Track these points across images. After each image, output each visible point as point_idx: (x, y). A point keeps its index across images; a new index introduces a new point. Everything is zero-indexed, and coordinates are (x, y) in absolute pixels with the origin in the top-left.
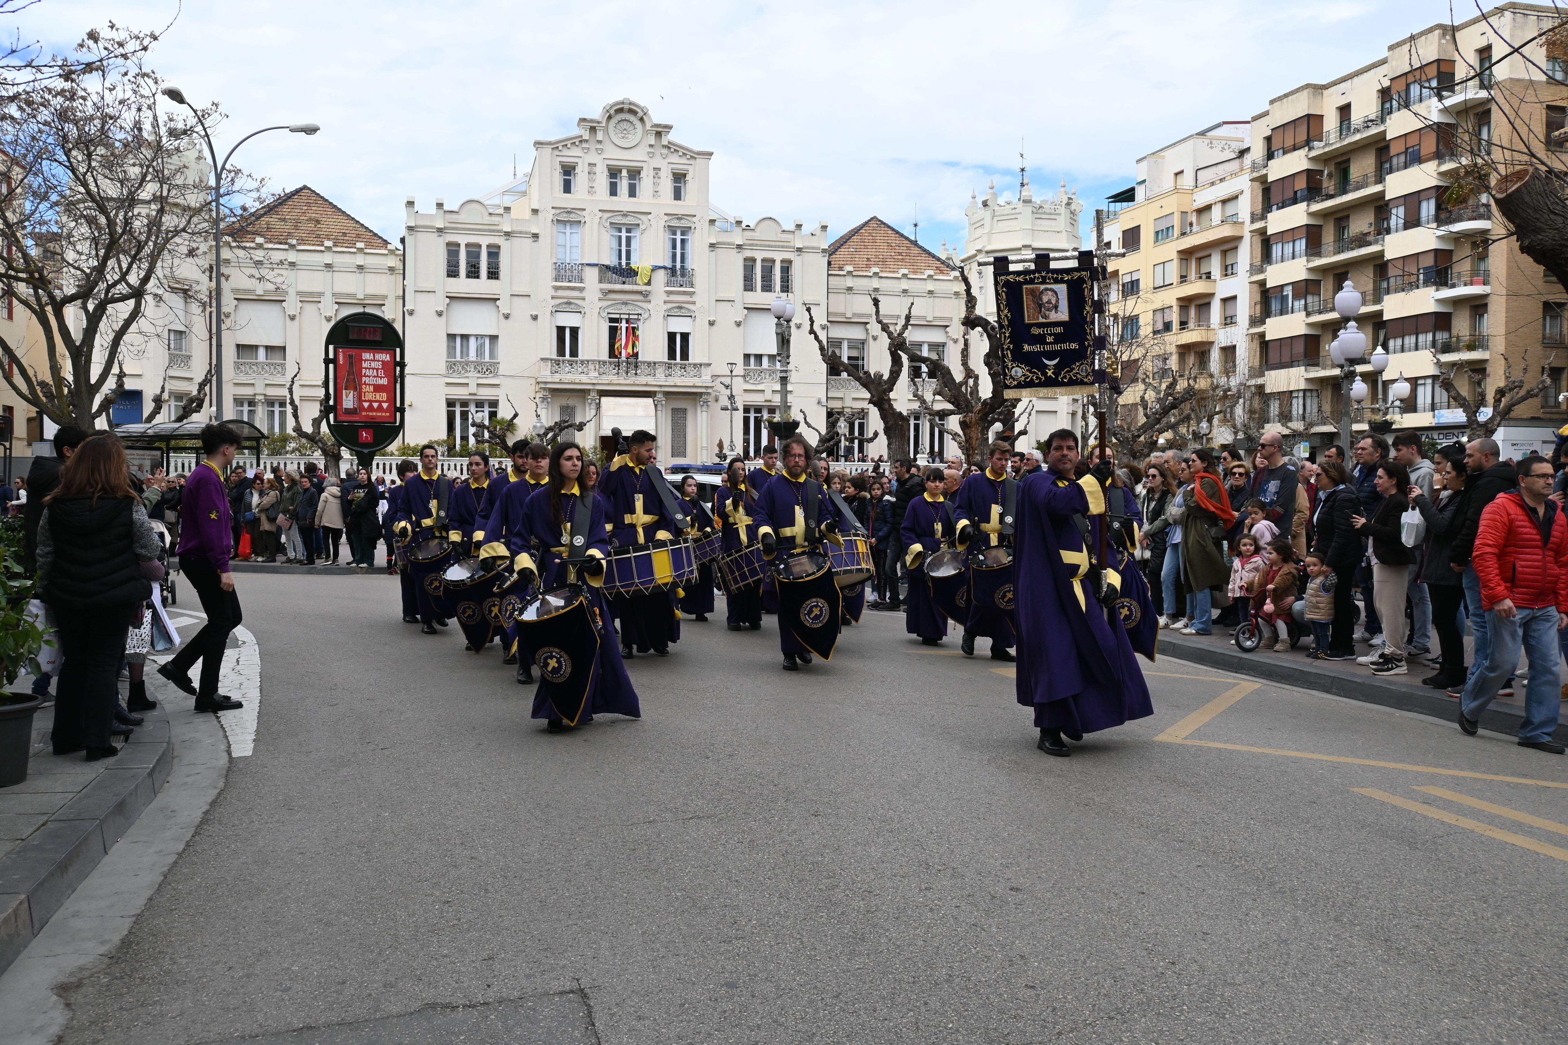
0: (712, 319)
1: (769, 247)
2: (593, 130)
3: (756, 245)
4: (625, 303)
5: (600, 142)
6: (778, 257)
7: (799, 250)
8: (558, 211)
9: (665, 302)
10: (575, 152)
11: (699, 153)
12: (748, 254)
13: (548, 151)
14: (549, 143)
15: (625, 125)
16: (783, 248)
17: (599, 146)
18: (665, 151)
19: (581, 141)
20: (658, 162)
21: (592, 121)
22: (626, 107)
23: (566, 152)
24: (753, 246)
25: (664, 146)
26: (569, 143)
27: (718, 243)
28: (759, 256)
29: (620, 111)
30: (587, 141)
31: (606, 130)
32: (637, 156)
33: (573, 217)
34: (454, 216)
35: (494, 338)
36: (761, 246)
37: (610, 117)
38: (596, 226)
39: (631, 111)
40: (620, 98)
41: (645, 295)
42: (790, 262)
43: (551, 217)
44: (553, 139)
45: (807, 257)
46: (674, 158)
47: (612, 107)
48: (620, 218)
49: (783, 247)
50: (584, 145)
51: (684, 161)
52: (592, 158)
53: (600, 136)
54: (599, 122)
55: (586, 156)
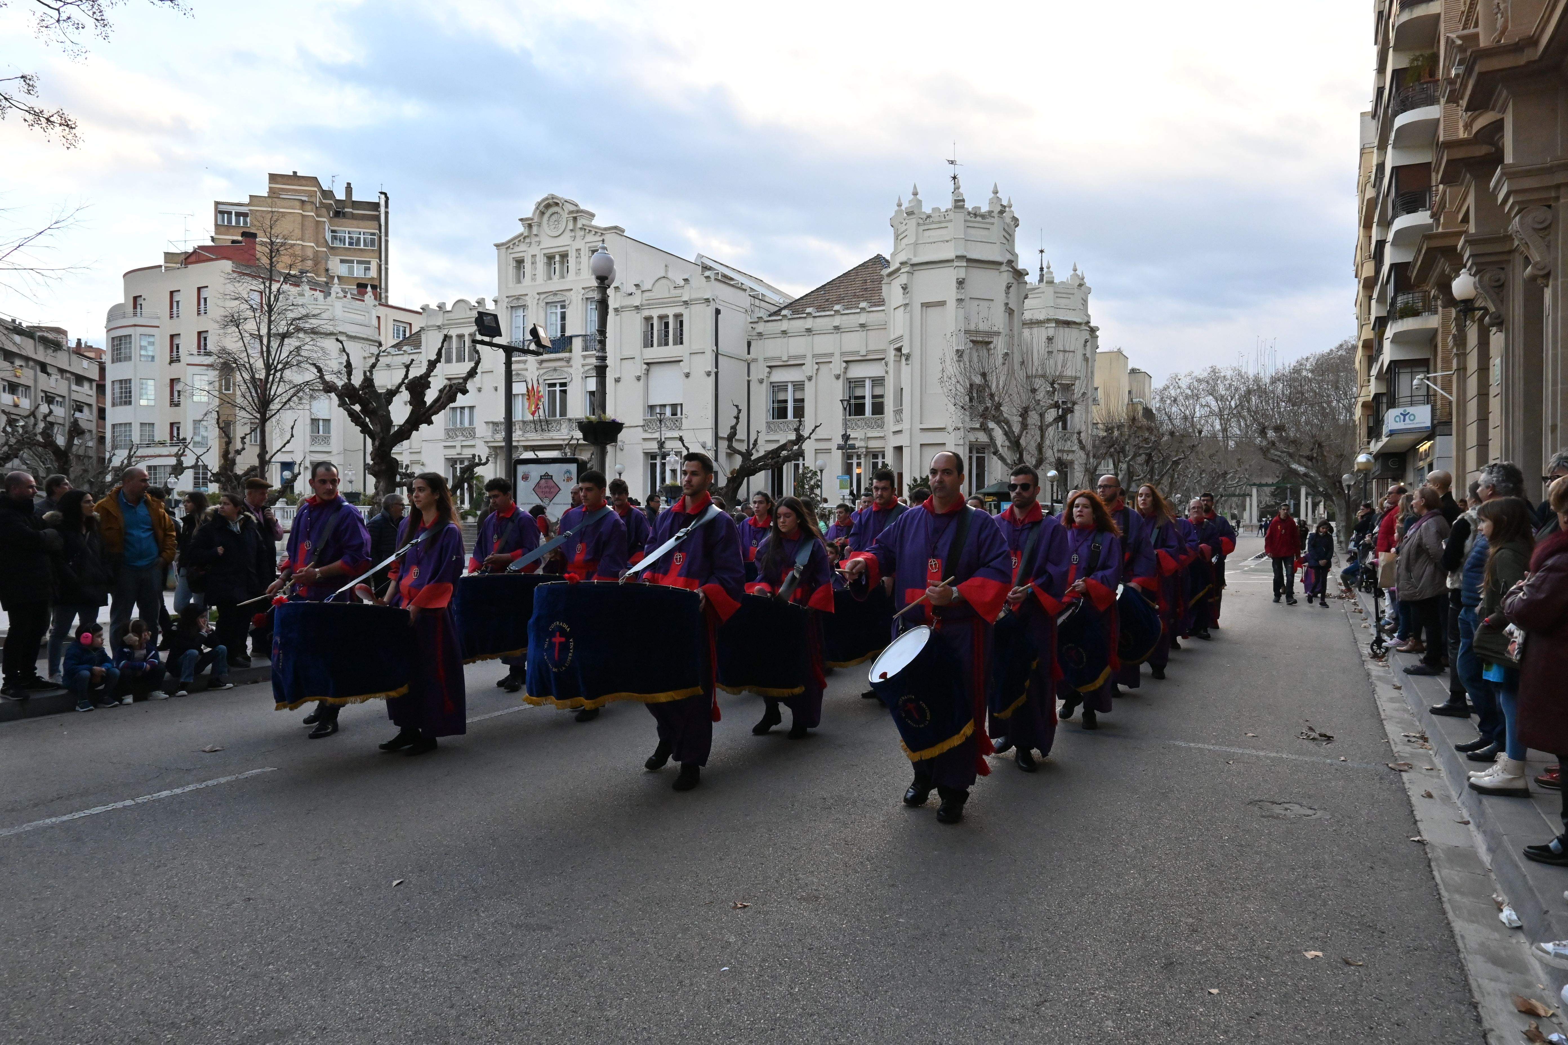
0: (617, 376)
1: (662, 304)
2: (530, 226)
3: (653, 304)
4: (555, 370)
5: (536, 235)
6: (671, 312)
7: (686, 303)
8: (511, 299)
9: (583, 366)
10: (523, 247)
11: (606, 229)
12: (646, 313)
13: (503, 250)
14: (503, 244)
15: (554, 217)
16: (673, 304)
17: (537, 239)
18: (582, 233)
19: (524, 238)
20: (579, 244)
21: (527, 219)
22: (550, 201)
23: (517, 249)
24: (650, 306)
25: (581, 229)
26: (516, 241)
27: (622, 307)
28: (655, 313)
29: (548, 206)
30: (527, 236)
31: (539, 225)
32: (564, 242)
33: (521, 303)
34: (450, 315)
35: (471, 408)
36: (656, 304)
37: (543, 213)
38: (535, 306)
39: (557, 204)
40: (545, 196)
41: (568, 360)
42: (682, 315)
43: (505, 304)
44: (504, 240)
45: (697, 309)
46: (590, 238)
47: (539, 204)
48: (552, 297)
49: (674, 302)
50: (528, 240)
51: (598, 238)
52: (534, 250)
53: (535, 230)
54: (532, 219)
55: (529, 249)
